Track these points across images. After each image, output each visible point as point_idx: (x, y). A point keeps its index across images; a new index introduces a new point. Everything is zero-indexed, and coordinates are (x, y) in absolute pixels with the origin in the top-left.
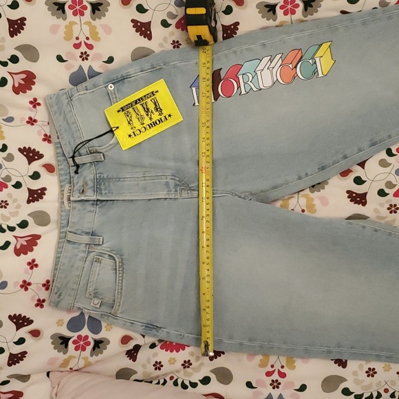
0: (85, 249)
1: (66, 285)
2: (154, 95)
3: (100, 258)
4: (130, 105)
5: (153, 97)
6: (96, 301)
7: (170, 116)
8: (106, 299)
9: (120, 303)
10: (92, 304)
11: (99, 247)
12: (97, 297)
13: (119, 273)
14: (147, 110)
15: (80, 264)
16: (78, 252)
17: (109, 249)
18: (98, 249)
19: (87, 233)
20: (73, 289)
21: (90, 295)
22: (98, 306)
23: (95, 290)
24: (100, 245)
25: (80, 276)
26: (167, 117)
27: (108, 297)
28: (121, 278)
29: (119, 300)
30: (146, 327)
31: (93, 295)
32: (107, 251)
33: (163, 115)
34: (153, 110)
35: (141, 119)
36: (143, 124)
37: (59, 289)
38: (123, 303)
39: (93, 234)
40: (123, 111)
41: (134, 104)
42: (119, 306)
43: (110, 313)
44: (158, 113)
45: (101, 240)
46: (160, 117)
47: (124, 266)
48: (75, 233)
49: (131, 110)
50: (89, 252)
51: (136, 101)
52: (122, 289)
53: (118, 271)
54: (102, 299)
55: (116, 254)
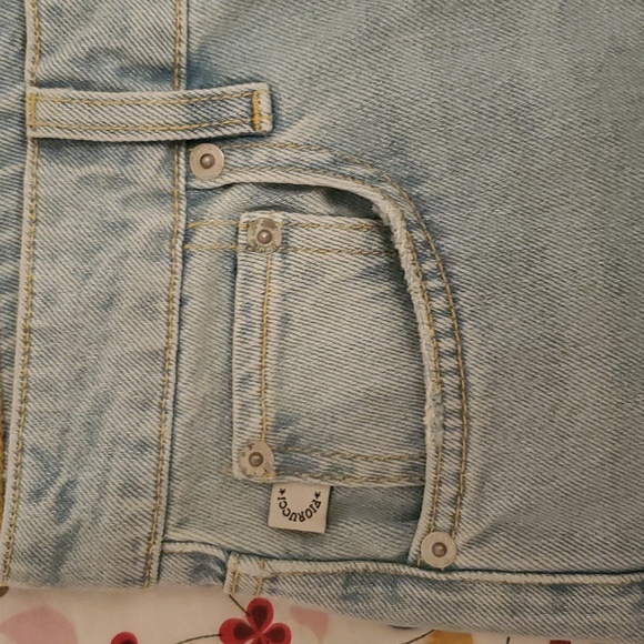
0: (164, 182)
1: (91, 428)
3: (278, 217)
6: (300, 494)
8: (363, 469)
9: (459, 478)
10: (277, 519)
11: (260, 154)
12: (301, 470)
13: (429, 294)
15: (157, 276)
16: (126, 202)
17: (324, 157)
19: (162, 73)
20: (142, 446)
21: (258, 460)
22: (316, 524)
24: (256, 137)
28: (444, 323)
29: (451, 466)
31: (269, 458)
32: (313, 169)
37: (48, 463)
38: (483, 479)
42: (456, 501)
43: (402, 559)
45: (264, 105)
47: (449, 244)
48: (85, 85)
50: (197, 197)
52: (463, 391)
53: (413, 283)
54: (333, 471)
55: (372, 181)
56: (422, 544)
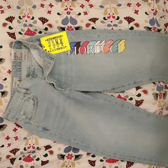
0: (23, 95)
1: (13, 108)
2: (61, 37)
3: (29, 99)
4: (51, 39)
5: (60, 38)
7: (66, 47)
9: (34, 118)
10: (22, 117)
11: (29, 95)
12: (25, 115)
14: (57, 43)
15: (20, 100)
16: (20, 95)
17: (33, 96)
18: (28, 96)
19: (25, 89)
20: (16, 110)
21: (22, 113)
22: (24, 118)
23: (24, 112)
25: (19, 106)
26: (65, 47)
27: (29, 116)
28: (36, 109)
29: (34, 117)
30: (43, 129)
33: (63, 46)
34: (60, 43)
35: (54, 45)
36: (55, 48)
37: (10, 109)
38: (36, 118)
39: (27, 89)
40: (48, 41)
41: (52, 39)
42: (34, 119)
44: (61, 45)
45: (30, 92)
46: (62, 46)
47: (38, 104)
49: (51, 41)
50: (25, 97)
51: (53, 38)
52: (36, 113)
53: (35, 106)
54: (27, 116)
55: (35, 99)
56: (30, 122)
